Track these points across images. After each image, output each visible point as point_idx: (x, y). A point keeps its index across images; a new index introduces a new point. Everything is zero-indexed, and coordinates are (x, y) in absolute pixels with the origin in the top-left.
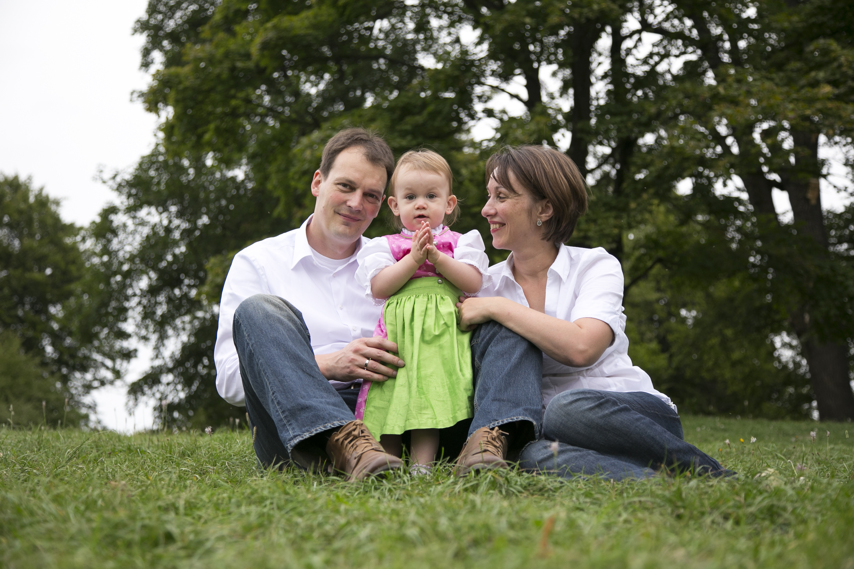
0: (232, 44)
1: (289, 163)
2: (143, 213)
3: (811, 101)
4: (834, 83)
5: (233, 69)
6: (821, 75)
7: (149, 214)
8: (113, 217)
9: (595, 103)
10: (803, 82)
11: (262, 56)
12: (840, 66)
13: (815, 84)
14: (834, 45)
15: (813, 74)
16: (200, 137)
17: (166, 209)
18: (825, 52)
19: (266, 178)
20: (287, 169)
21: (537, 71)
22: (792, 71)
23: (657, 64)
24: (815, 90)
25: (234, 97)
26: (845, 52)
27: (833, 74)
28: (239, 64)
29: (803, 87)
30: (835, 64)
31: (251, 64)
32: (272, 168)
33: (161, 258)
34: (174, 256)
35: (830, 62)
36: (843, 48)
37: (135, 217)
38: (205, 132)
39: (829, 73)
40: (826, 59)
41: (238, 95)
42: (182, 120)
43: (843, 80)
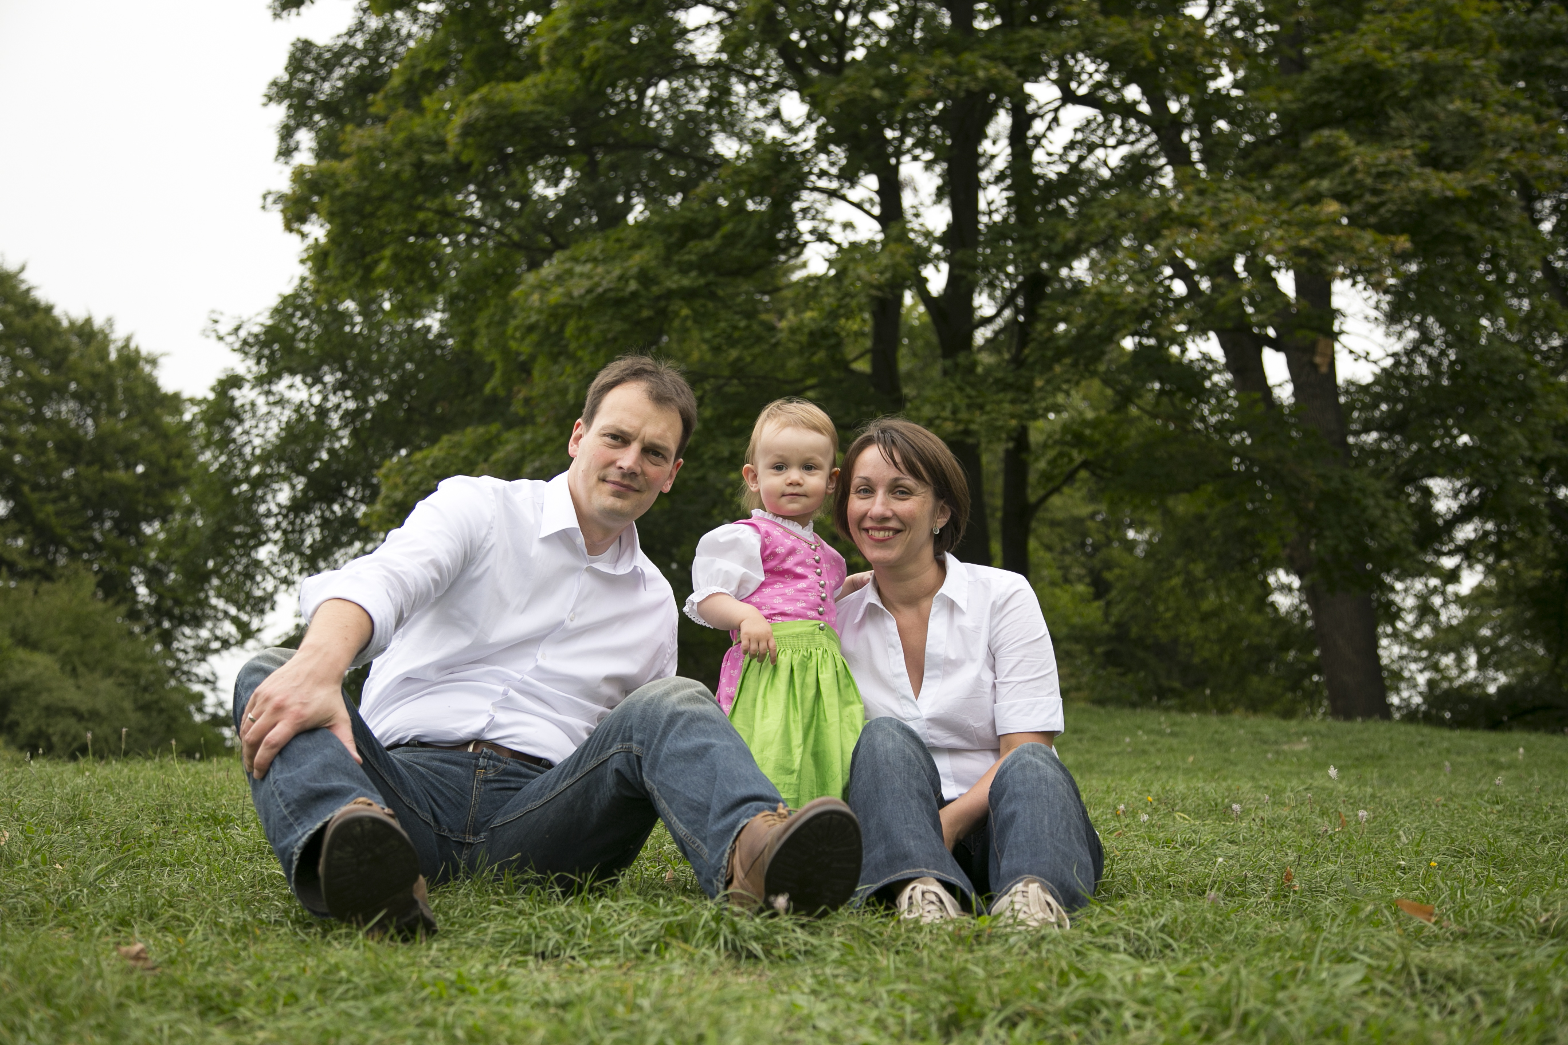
0: (418, 126)
1: (508, 311)
2: (281, 387)
3: (1309, 225)
4: (1343, 198)
5: (419, 165)
6: (1325, 184)
8: (234, 392)
9: (984, 219)
10: (1297, 195)
11: (465, 145)
12: (1353, 171)
13: (1315, 199)
14: (1344, 139)
15: (1312, 183)
16: (369, 269)
17: (318, 380)
18: (1331, 149)
19: (473, 334)
21: (895, 169)
22: (1282, 178)
23: (1082, 159)
24: (1316, 208)
25: (420, 208)
26: (1361, 149)
27: (1343, 184)
28: (428, 158)
29: (1297, 203)
30: (1346, 169)
31: (447, 158)
33: (310, 456)
34: (331, 452)
35: (1338, 165)
36: (1359, 143)
37: (269, 393)
38: (376, 262)
39: (1336, 181)
40: (1333, 160)
41: (428, 205)
42: (340, 245)
43: (1357, 192)
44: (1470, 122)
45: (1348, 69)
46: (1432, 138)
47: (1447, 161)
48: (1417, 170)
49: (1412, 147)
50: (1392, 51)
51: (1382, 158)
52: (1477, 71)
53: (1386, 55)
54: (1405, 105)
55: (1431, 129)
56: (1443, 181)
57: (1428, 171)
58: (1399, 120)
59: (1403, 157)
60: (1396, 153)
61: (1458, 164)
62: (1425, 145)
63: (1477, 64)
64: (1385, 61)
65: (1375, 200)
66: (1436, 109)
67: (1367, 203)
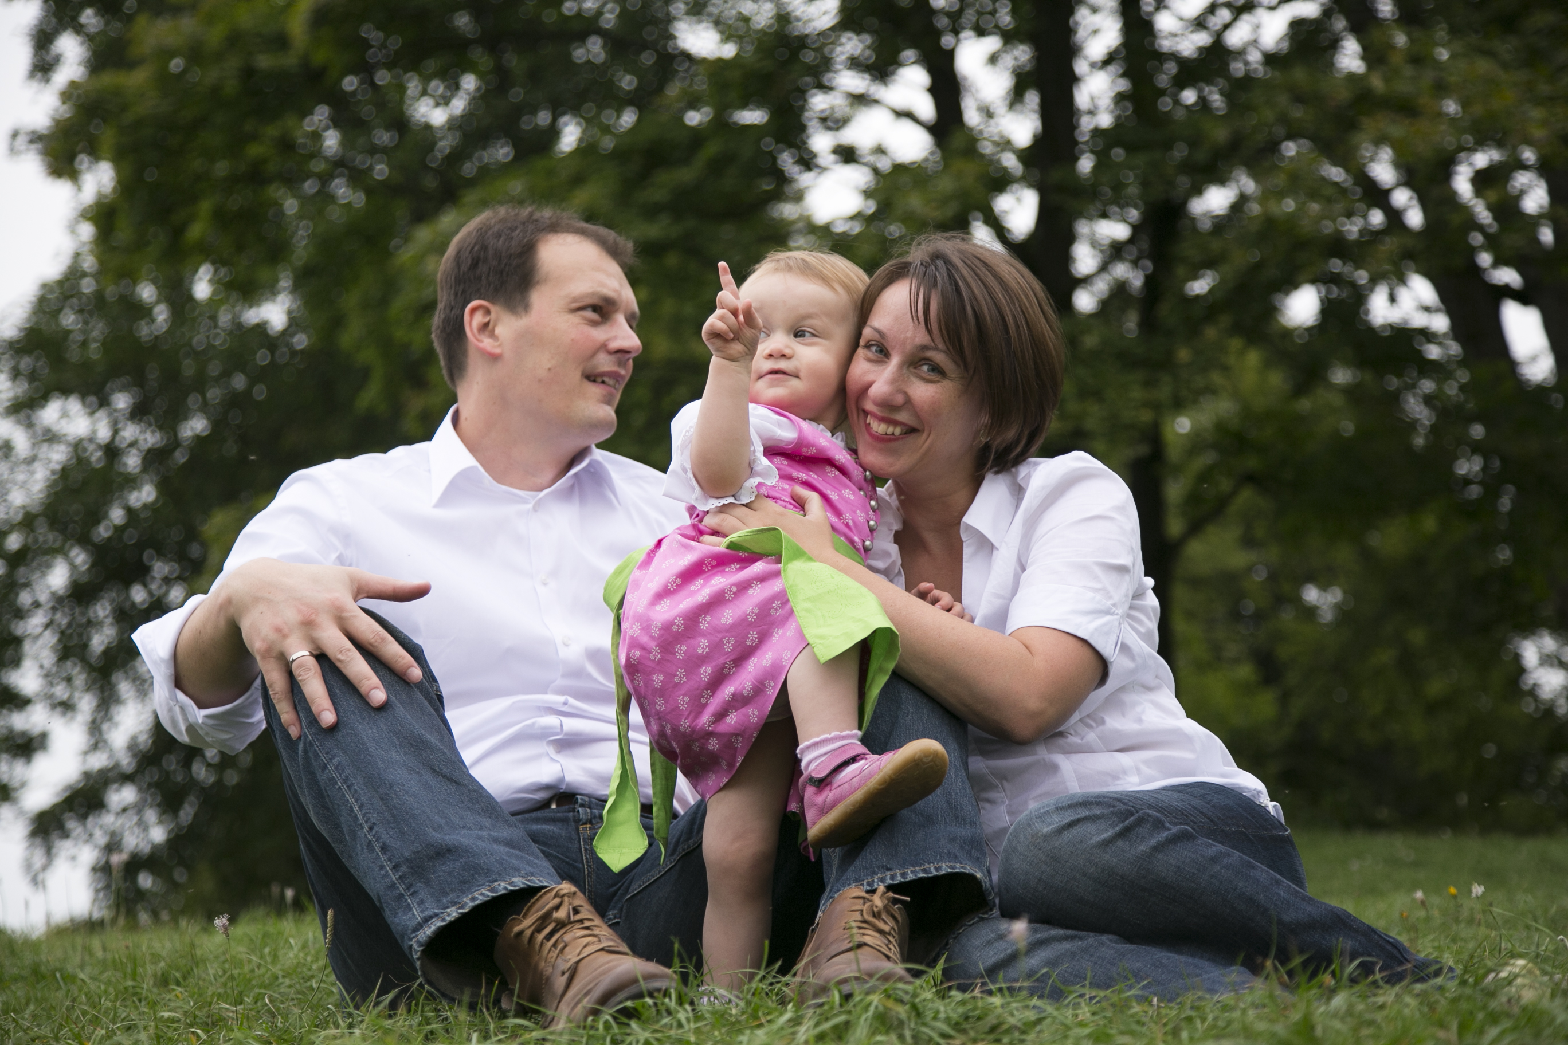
0: (245, 15)
1: (390, 287)
2: (51, 414)
5: (248, 73)
7: (65, 414)
9: (1086, 124)
11: (317, 41)
16: (178, 232)
17: (104, 402)
19: (337, 322)
20: (384, 301)
21: (949, 56)
23: (1226, 27)
25: (254, 137)
28: (263, 62)
31: (290, 61)
32: (351, 300)
33: (96, 515)
34: (130, 511)
37: (30, 425)
38: (189, 221)
41: (263, 133)
42: (134, 196)
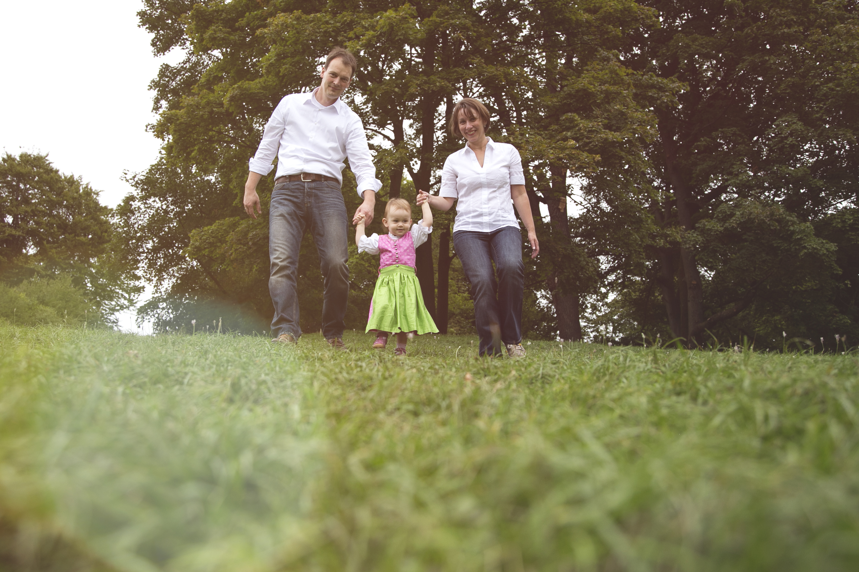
2: (150, 201)
3: (563, 149)
4: (577, 139)
5: (212, 112)
6: (569, 134)
7: (154, 201)
8: (131, 203)
9: (436, 143)
10: (559, 137)
11: (231, 105)
12: (580, 129)
13: (565, 139)
14: (577, 117)
15: (564, 133)
16: (189, 154)
18: (572, 120)
19: (230, 181)
21: (401, 122)
22: (553, 131)
24: (566, 143)
25: (211, 130)
26: (583, 121)
27: (576, 134)
29: (558, 141)
30: (577, 128)
31: (223, 110)
33: (161, 230)
34: (169, 228)
35: (574, 127)
36: (581, 119)
37: (146, 203)
38: (192, 151)
39: (573, 133)
40: (572, 125)
41: (214, 129)
42: (178, 144)
43: (581, 138)
44: (622, 114)
45: (577, 91)
46: (608, 119)
47: (614, 128)
48: (603, 130)
49: (601, 122)
50: (594, 85)
51: (591, 125)
52: (625, 95)
53: (592, 86)
54: (598, 106)
55: (608, 115)
56: (613, 135)
57: (607, 131)
58: (597, 112)
59: (599, 125)
60: (595, 123)
61: (618, 129)
62: (606, 121)
63: (625, 92)
64: (592, 88)
65: (588, 141)
66: (610, 108)
67: (585, 142)
